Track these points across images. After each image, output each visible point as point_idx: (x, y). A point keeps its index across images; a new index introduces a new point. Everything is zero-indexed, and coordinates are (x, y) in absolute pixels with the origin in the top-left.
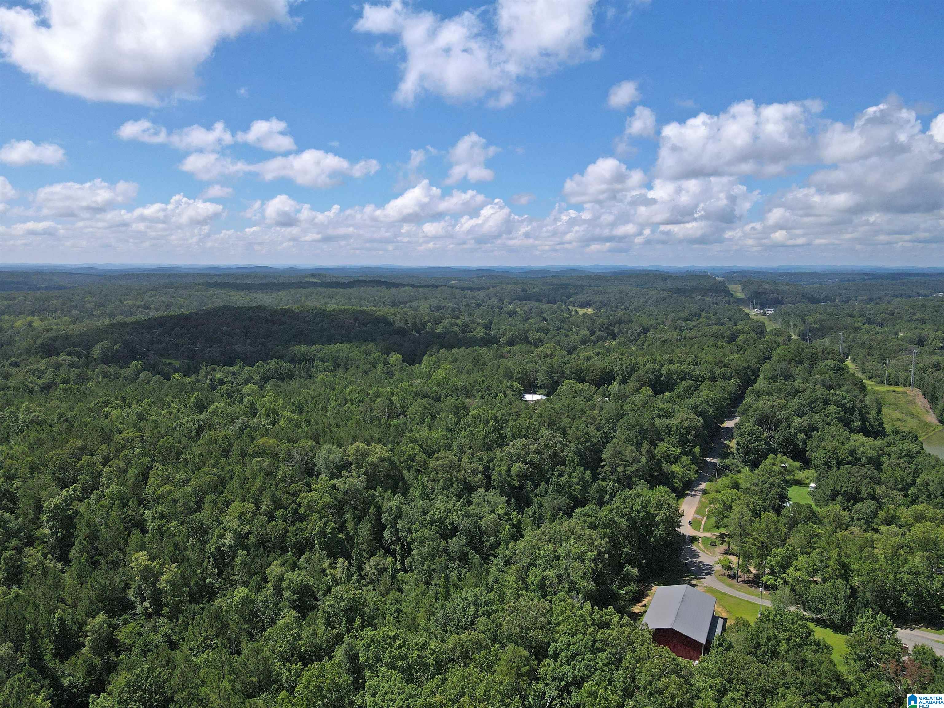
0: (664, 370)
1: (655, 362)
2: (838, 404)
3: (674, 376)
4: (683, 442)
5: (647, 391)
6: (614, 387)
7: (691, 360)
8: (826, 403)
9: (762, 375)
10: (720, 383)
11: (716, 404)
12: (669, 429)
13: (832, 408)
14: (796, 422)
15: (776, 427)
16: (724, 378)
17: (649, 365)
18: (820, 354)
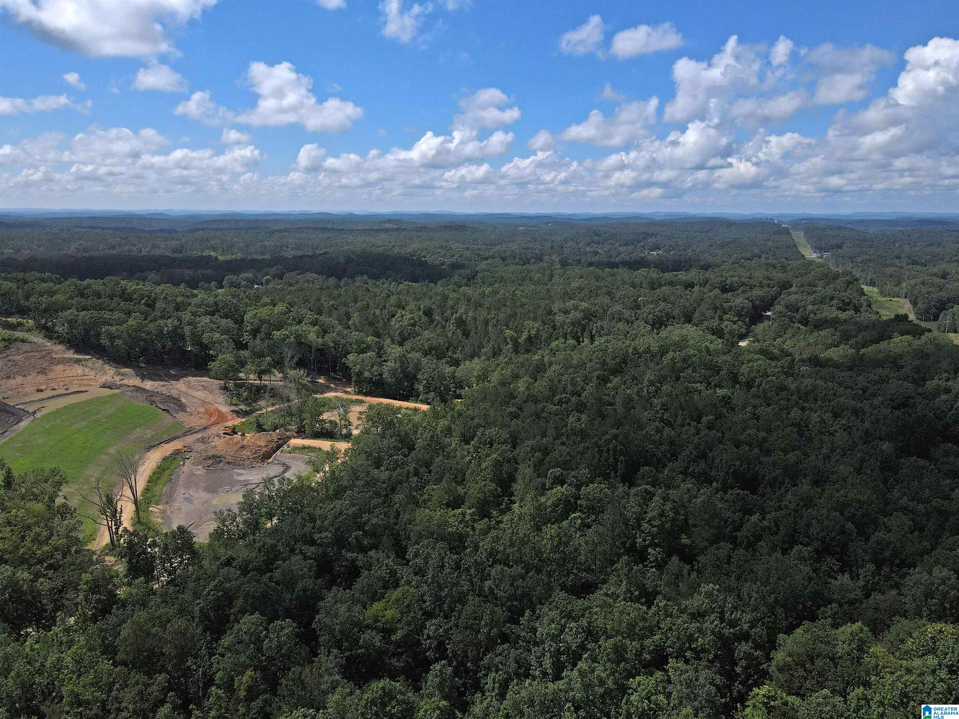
0: (728, 282)
1: (722, 276)
2: (839, 299)
3: (736, 285)
4: (739, 315)
5: (717, 291)
6: (697, 288)
7: (747, 275)
8: (832, 299)
9: (794, 285)
10: (766, 289)
11: (762, 299)
12: (731, 308)
13: (835, 302)
14: (810, 308)
15: (797, 312)
16: (769, 286)
17: (718, 278)
18: (841, 275)
